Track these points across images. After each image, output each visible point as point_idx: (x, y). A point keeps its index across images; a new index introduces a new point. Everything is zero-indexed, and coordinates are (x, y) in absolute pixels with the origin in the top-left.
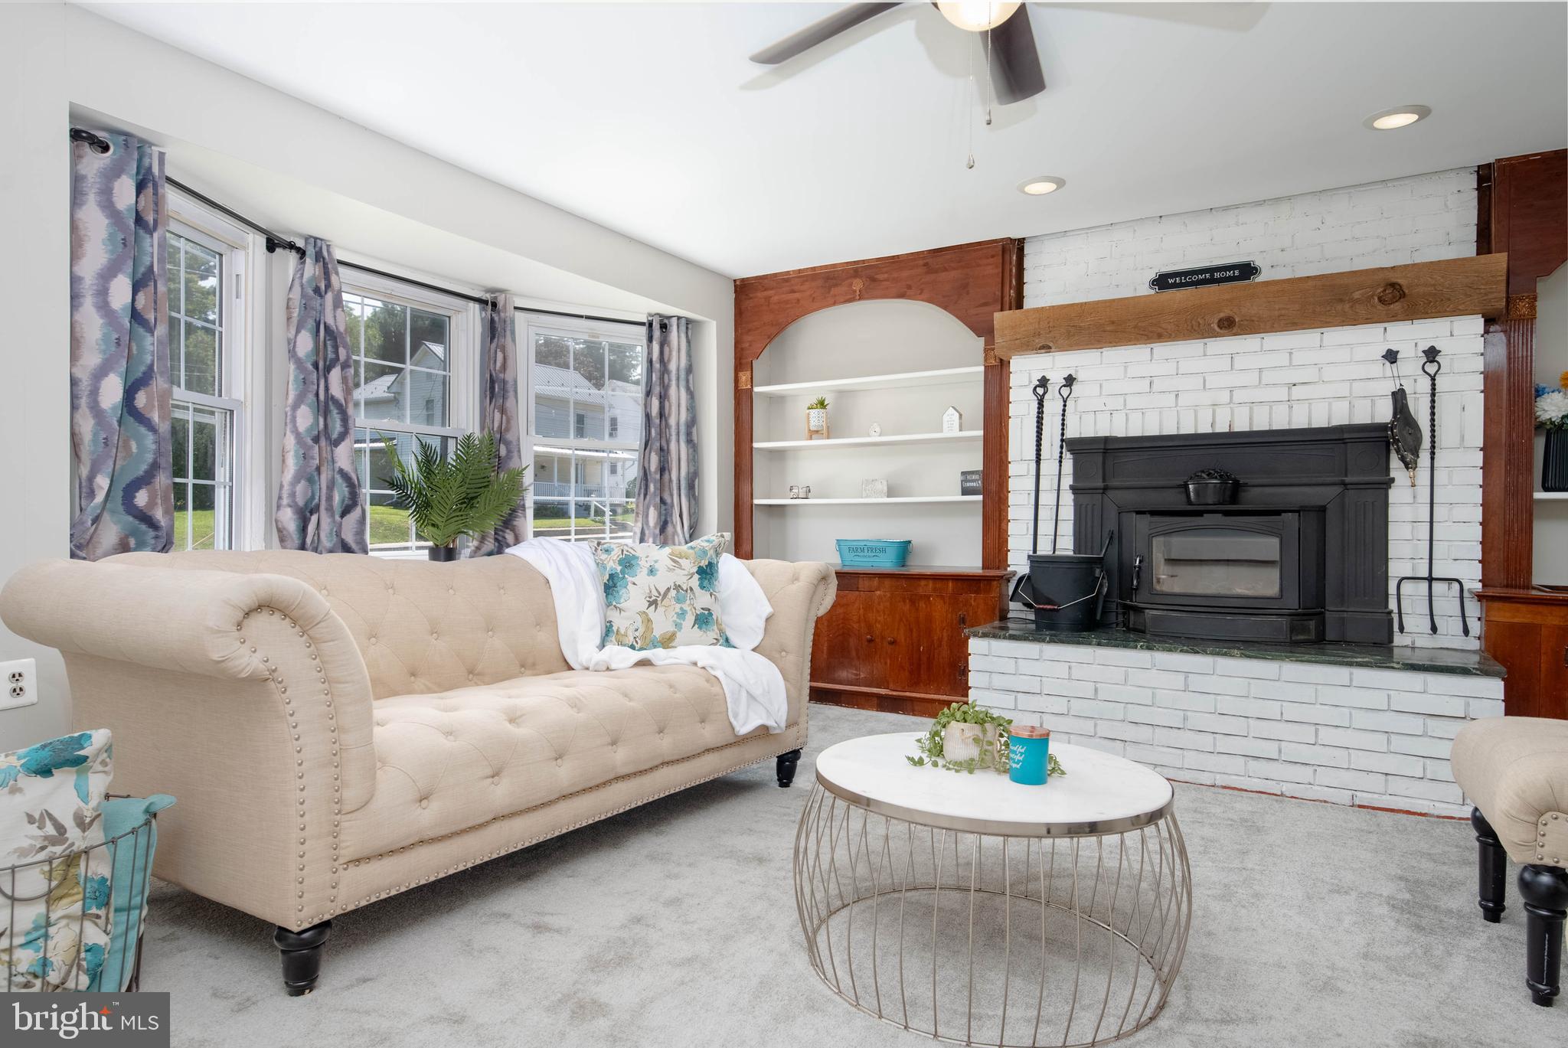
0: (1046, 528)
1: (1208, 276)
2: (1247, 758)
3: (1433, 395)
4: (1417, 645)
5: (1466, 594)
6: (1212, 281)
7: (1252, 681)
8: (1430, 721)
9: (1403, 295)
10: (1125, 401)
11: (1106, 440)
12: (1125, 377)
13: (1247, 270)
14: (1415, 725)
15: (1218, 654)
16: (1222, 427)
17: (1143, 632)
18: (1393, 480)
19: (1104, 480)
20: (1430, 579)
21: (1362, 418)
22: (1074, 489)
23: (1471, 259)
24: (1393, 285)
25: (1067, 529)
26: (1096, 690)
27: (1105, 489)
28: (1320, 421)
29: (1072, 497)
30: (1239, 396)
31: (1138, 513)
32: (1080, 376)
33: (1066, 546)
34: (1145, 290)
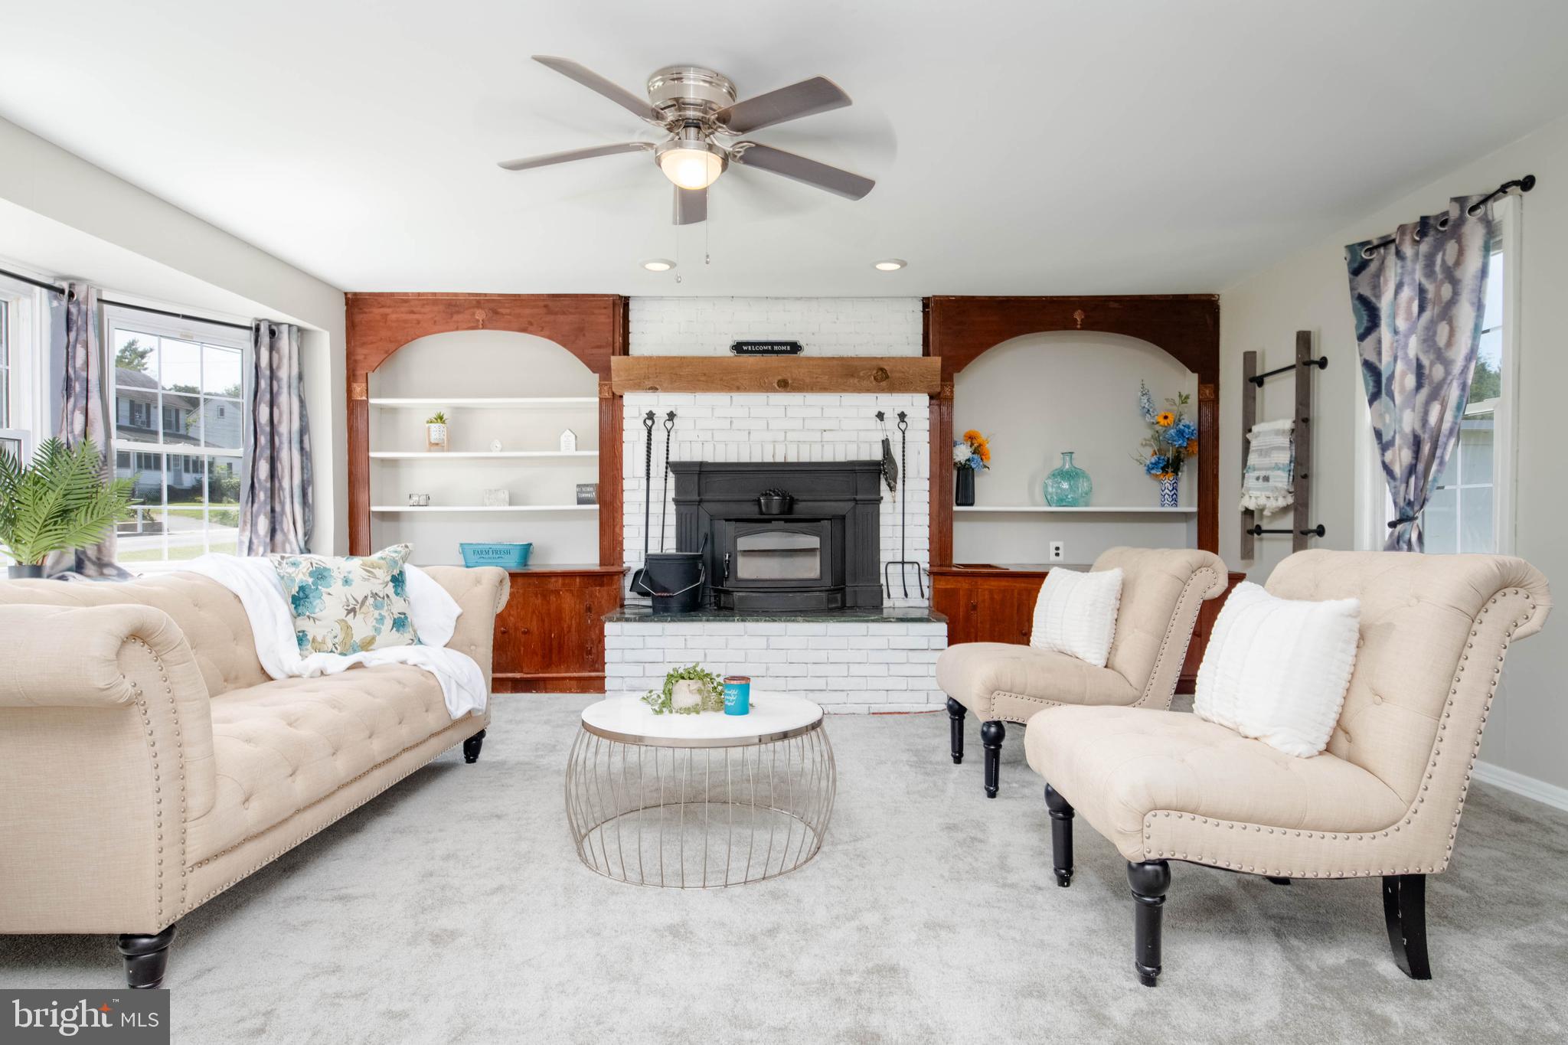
0: (655, 531)
1: (770, 347)
2: (808, 692)
3: (904, 443)
4: (896, 606)
5: (922, 572)
6: (773, 352)
7: (810, 638)
8: (911, 653)
9: (887, 377)
10: (712, 434)
11: (701, 464)
12: (713, 416)
13: (795, 347)
14: (902, 656)
15: (788, 621)
16: (780, 459)
17: (732, 609)
18: (882, 498)
19: (699, 495)
20: (903, 563)
21: (864, 456)
22: (676, 501)
23: (919, 358)
24: (882, 369)
25: (671, 532)
26: (705, 655)
27: (700, 502)
28: (840, 458)
29: (674, 507)
30: (791, 436)
31: (727, 520)
32: (679, 413)
33: (671, 547)
34: (724, 351)
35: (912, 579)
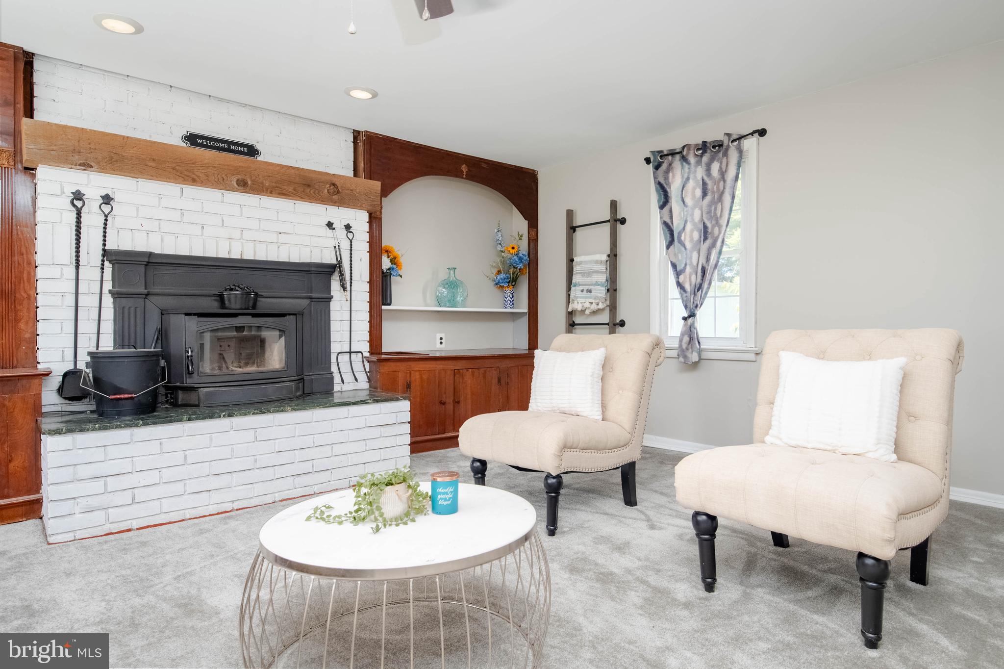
0: (87, 327)
1: (226, 146)
2: (294, 477)
3: (351, 250)
4: (343, 390)
5: (364, 360)
6: (229, 150)
7: (297, 426)
8: (382, 429)
9: (338, 192)
10: (159, 225)
11: (150, 254)
12: (159, 206)
13: (252, 151)
14: (376, 432)
16: (235, 255)
17: (197, 406)
18: (332, 297)
19: (146, 289)
20: (350, 353)
21: (316, 259)
22: (114, 294)
24: (334, 185)
25: (108, 327)
26: (186, 457)
27: (147, 295)
28: (295, 259)
29: (111, 300)
30: (247, 235)
31: (187, 314)
32: (117, 196)
33: (107, 344)
34: (176, 140)
35: (358, 366)
